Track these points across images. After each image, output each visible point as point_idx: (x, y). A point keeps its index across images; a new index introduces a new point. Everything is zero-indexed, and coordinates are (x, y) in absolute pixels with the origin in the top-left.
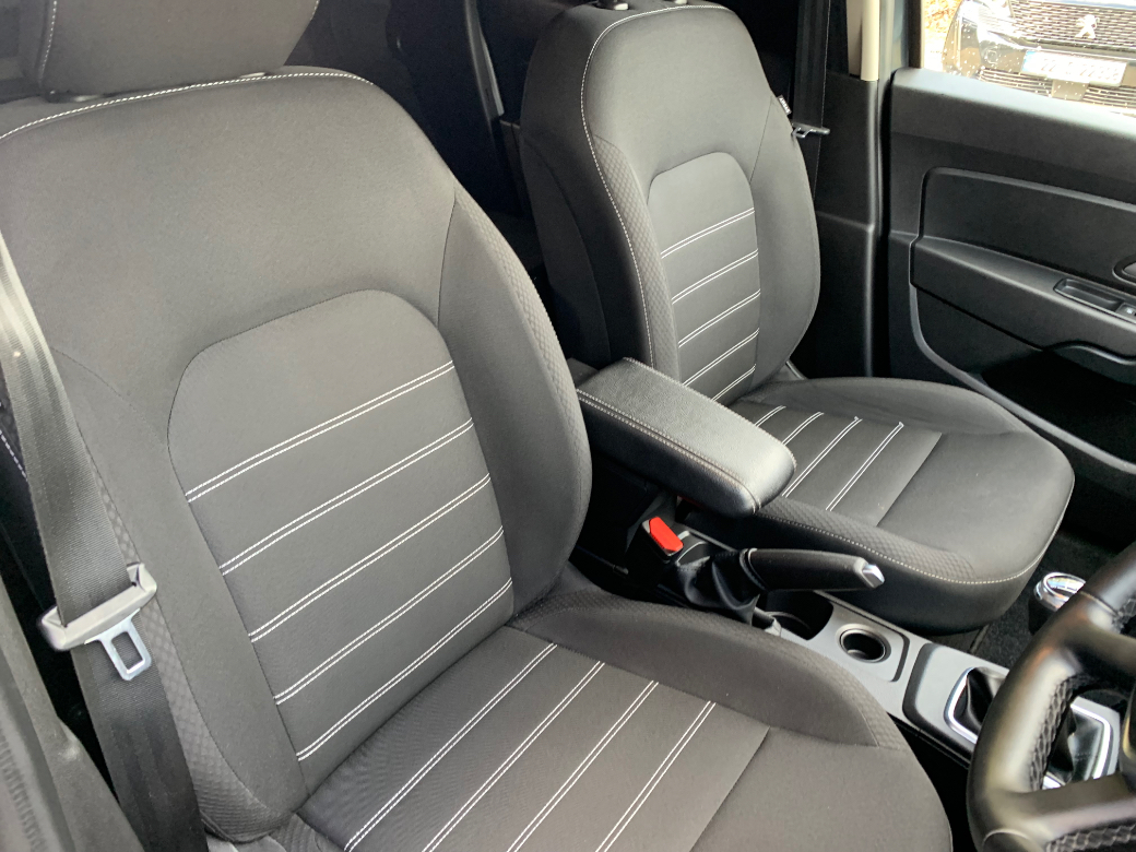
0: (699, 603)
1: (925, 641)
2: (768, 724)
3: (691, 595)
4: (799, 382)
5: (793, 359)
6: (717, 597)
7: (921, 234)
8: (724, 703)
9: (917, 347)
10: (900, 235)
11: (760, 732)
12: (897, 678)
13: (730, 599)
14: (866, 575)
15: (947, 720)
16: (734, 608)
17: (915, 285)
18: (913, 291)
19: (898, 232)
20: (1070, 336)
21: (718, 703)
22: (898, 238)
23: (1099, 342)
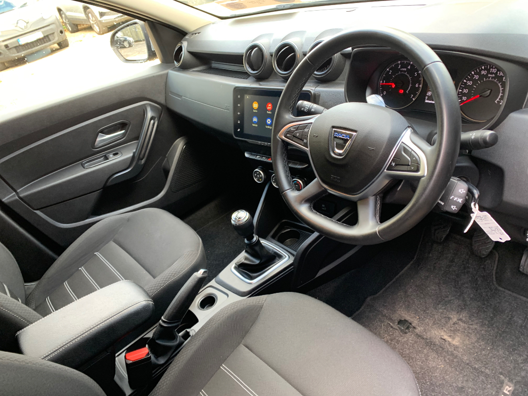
0: (166, 359)
1: (214, 280)
2: (239, 344)
3: (161, 361)
4: (37, 285)
5: (26, 281)
6: (169, 348)
7: (15, 191)
8: (223, 361)
9: (62, 228)
10: (8, 199)
11: (242, 348)
12: (228, 295)
13: (173, 343)
14: (202, 274)
15: (250, 284)
16: (178, 342)
17: (36, 210)
18: (38, 212)
19: (6, 198)
20: (107, 177)
21: (223, 363)
22: (9, 200)
23: (116, 171)
